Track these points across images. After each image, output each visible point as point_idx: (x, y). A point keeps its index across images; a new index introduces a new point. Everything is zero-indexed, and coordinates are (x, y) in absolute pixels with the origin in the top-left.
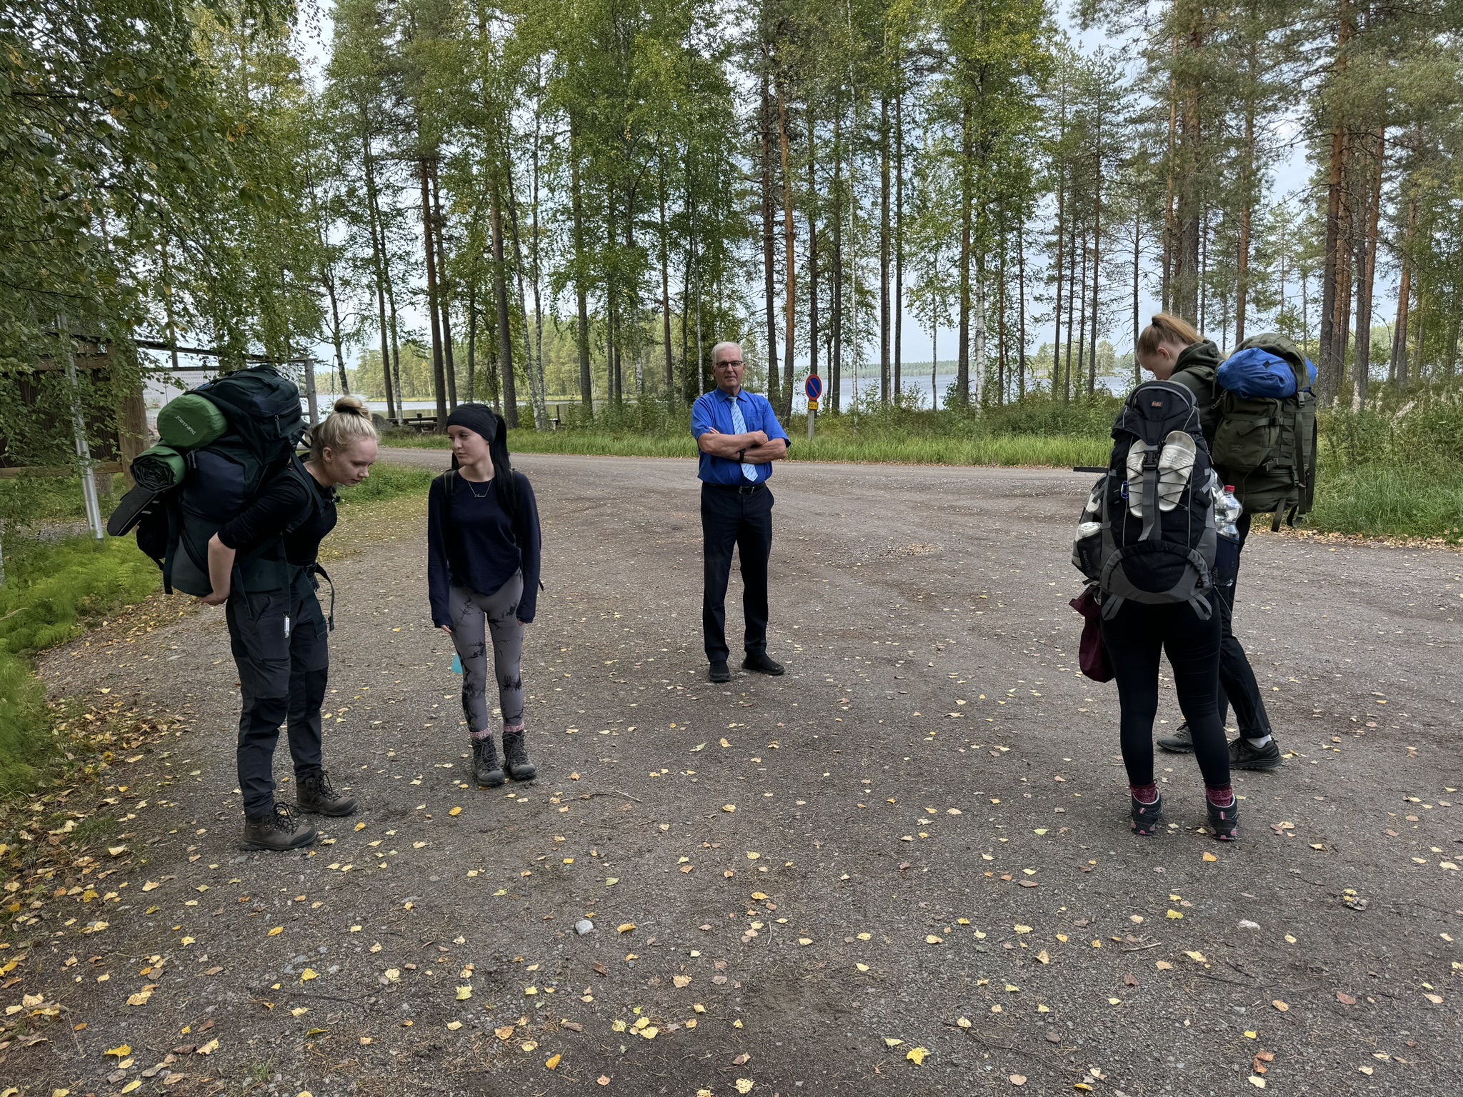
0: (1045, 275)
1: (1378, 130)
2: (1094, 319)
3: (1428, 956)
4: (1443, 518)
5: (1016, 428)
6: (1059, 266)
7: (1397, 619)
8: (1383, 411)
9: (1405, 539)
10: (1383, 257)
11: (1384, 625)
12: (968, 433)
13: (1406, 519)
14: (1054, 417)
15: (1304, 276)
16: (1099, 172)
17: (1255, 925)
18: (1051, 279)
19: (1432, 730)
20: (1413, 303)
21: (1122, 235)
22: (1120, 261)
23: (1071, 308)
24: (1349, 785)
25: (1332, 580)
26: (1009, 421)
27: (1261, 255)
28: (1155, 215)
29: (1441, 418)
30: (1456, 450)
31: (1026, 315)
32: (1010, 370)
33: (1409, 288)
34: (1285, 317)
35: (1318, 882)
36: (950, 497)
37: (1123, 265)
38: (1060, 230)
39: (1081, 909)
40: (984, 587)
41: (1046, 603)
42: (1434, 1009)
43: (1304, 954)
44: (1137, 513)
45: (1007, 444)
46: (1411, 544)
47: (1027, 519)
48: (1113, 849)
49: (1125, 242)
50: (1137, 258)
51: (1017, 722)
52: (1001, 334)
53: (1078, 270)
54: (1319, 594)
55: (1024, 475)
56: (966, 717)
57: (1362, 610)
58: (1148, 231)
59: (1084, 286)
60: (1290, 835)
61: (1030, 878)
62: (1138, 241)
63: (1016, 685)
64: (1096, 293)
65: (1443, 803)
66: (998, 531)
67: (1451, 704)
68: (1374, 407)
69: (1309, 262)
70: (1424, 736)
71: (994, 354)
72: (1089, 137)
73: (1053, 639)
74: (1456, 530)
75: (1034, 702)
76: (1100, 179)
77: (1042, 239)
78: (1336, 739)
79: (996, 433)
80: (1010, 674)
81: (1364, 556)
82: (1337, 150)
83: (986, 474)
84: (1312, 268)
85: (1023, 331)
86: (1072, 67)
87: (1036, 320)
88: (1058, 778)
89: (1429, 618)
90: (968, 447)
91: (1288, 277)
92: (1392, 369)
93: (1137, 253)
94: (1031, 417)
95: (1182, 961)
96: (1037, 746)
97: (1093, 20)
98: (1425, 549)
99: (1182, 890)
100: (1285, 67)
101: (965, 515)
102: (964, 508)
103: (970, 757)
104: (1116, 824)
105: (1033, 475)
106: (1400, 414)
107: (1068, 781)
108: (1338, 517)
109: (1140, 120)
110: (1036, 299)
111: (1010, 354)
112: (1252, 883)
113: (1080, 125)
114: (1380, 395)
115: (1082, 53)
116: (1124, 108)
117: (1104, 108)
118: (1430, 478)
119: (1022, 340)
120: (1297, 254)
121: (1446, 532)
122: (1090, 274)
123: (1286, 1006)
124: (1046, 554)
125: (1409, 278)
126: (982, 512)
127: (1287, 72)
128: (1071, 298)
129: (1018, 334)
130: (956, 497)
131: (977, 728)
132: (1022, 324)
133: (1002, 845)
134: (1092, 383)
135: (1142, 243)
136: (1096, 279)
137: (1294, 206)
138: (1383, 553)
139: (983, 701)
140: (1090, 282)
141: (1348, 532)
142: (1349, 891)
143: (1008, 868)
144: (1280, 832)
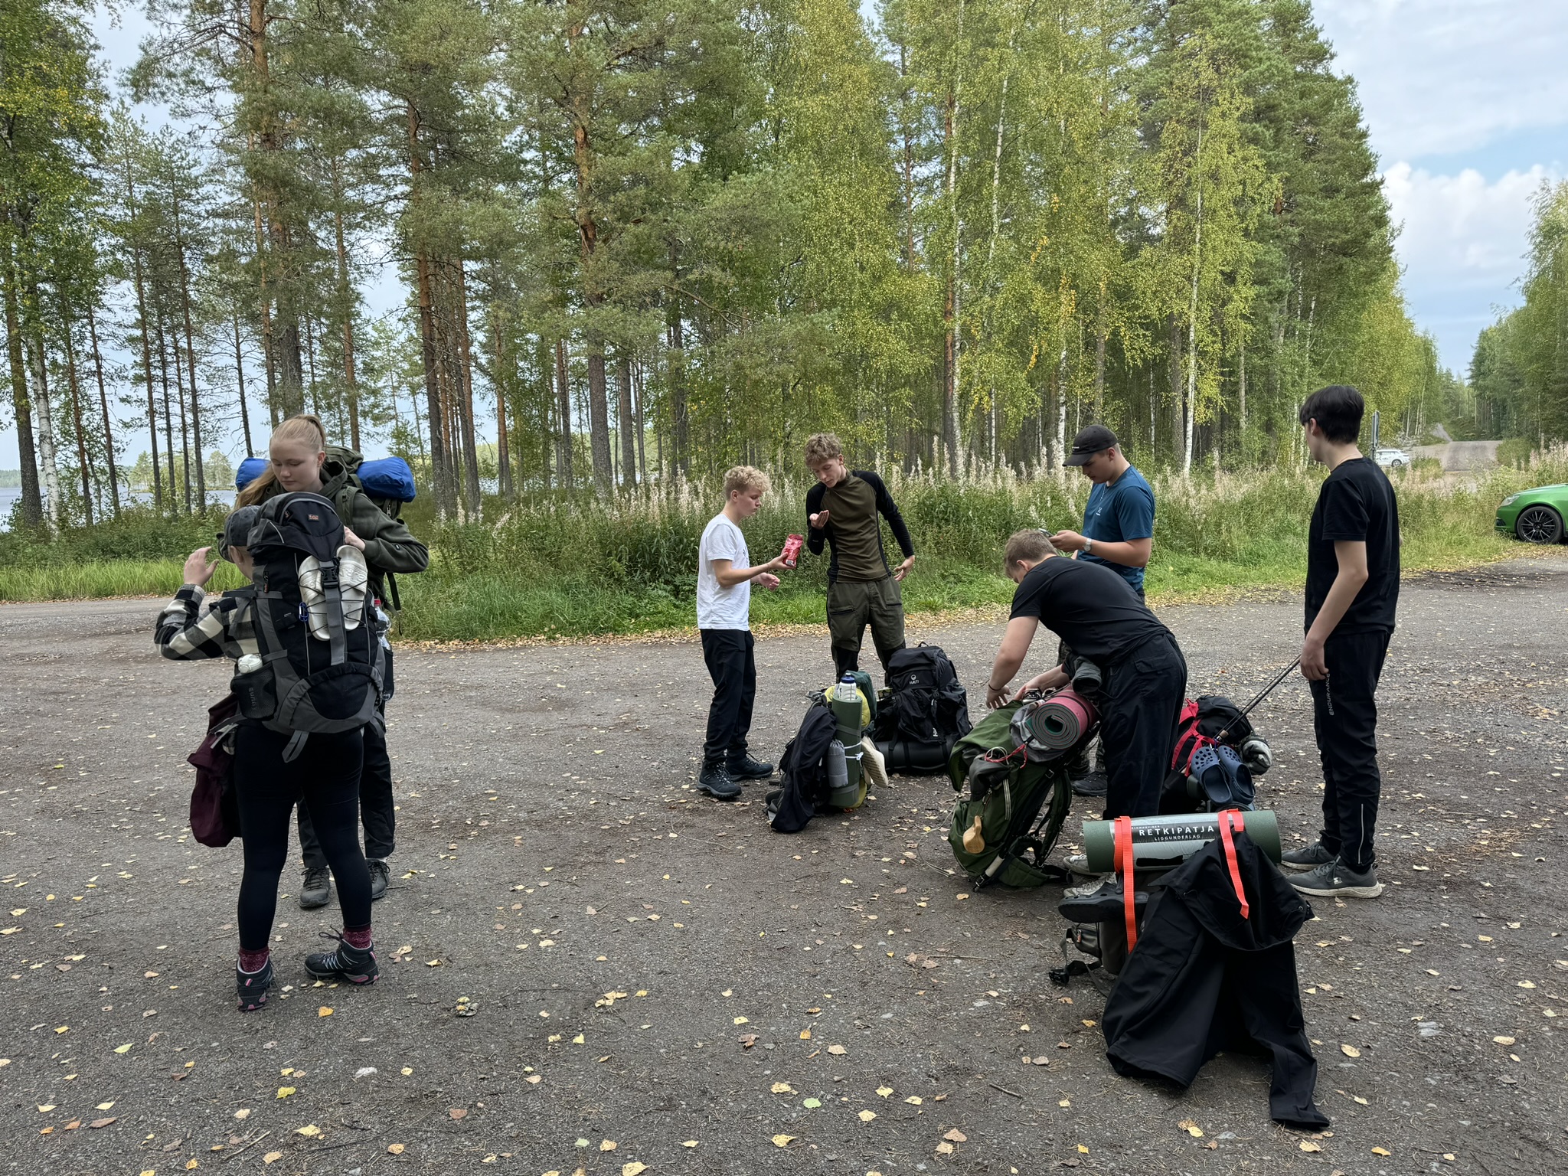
0: (131, 373)
1: (456, 261)
2: (196, 424)
3: (529, 1039)
4: (542, 617)
5: (108, 552)
6: (147, 365)
7: (508, 715)
8: (484, 523)
9: (514, 640)
10: (479, 381)
11: (499, 723)
12: (41, 561)
13: (513, 621)
14: (155, 537)
15: (414, 393)
16: (182, 265)
17: (372, 1069)
18: (138, 379)
19: (535, 816)
20: (510, 423)
21: (220, 336)
22: (220, 364)
23: (168, 414)
24: (462, 891)
25: (452, 688)
26: (97, 544)
27: (369, 369)
28: (253, 318)
29: (532, 528)
30: (547, 556)
31: (111, 418)
32: (98, 482)
33: (504, 410)
34: (400, 432)
35: (434, 1000)
36: (16, 644)
37: (225, 368)
38: (142, 324)
39: (174, 1128)
40: (60, 754)
41: (144, 760)
42: (533, 1090)
43: (420, 1082)
44: (323, 636)
45: (95, 571)
46: (519, 643)
47: (120, 661)
48: (215, 1039)
49: (224, 345)
50: (239, 362)
51: (97, 918)
52: (80, 442)
53: (171, 371)
54: (440, 703)
55: (120, 608)
56: (25, 930)
57: (478, 712)
58: (248, 334)
59: (181, 390)
60: (408, 959)
61: (106, 1114)
62: (238, 344)
63: (100, 871)
64: (194, 397)
65: (542, 884)
66: (82, 680)
67: (551, 787)
68: (477, 519)
69: (416, 379)
70: (527, 823)
71: (75, 463)
72: (165, 223)
73: (151, 803)
74: (553, 626)
75: (122, 887)
76: (185, 273)
77: (120, 332)
78: (453, 846)
79: (80, 559)
80: (92, 858)
81: (480, 660)
82: (423, 275)
83: (69, 610)
84: (420, 386)
85: (109, 437)
86: (136, 142)
87: (126, 425)
88: (148, 974)
89: (533, 710)
90: (41, 577)
91: (398, 392)
92: (501, 483)
93: (239, 357)
94: (125, 539)
95: (294, 1143)
96: (124, 941)
97: (147, 94)
98: (530, 647)
99: (295, 1060)
100: (368, 188)
101: (38, 664)
102: (35, 655)
103: (28, 981)
104: (220, 1008)
105: (132, 607)
106: (499, 525)
107: (162, 973)
108: (455, 625)
109: (226, 215)
110: (122, 400)
111: (95, 463)
112: (370, 1024)
113: (153, 208)
114: (480, 508)
115: (145, 128)
116: (204, 199)
117: (179, 194)
118: (529, 581)
119: (109, 447)
120: (404, 371)
121: (546, 629)
122: (186, 376)
123: (401, 1147)
124: (146, 701)
125: (504, 402)
126: (61, 659)
127: (371, 194)
128: (166, 401)
129: (104, 440)
130: (25, 642)
131: (41, 941)
132: (108, 429)
133: (69, 1085)
134: (202, 498)
135: (244, 347)
136: (193, 382)
137: (393, 323)
138: (497, 655)
139: (52, 902)
140: (187, 385)
141: (466, 639)
142: (461, 1000)
143: (75, 1113)
144: (398, 959)
